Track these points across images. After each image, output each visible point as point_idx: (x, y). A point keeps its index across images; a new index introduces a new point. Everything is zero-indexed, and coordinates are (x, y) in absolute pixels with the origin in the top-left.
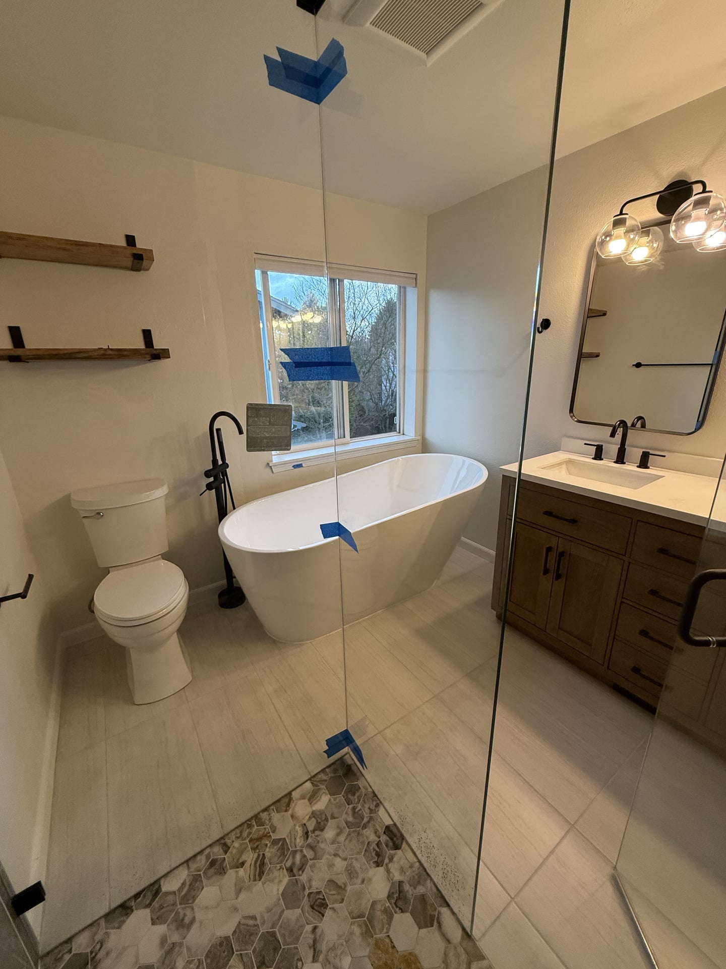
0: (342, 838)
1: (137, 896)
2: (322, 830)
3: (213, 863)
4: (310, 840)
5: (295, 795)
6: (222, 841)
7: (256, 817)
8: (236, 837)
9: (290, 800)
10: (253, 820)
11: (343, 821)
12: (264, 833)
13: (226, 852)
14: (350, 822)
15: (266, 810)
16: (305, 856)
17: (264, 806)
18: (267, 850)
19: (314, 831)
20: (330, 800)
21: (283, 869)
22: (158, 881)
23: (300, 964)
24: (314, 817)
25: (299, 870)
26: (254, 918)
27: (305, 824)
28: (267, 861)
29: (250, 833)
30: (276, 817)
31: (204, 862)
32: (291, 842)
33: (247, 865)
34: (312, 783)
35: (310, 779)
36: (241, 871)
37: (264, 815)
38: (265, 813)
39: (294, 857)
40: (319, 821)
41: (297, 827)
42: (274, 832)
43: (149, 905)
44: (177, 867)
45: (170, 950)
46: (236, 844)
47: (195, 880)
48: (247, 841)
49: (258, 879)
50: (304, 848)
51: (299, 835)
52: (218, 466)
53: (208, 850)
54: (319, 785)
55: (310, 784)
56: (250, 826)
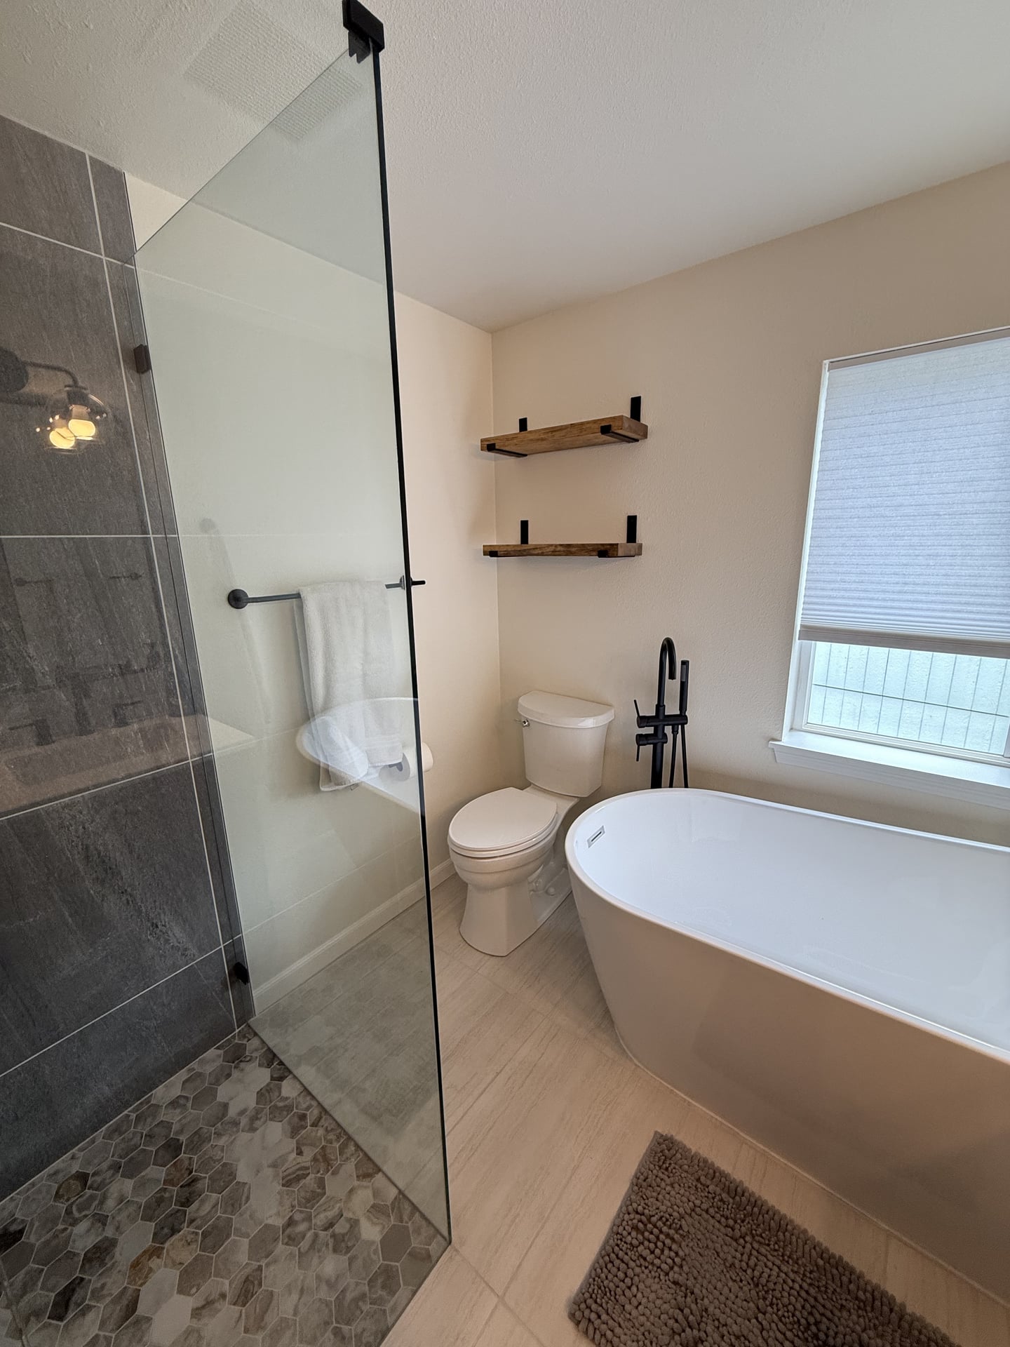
0: (323, 1293)
1: (281, 1063)
2: (335, 1251)
3: (303, 1117)
4: (322, 1234)
5: (379, 1180)
6: (323, 1113)
7: (350, 1138)
8: (327, 1127)
9: (370, 1176)
10: (345, 1137)
11: (346, 1284)
12: (332, 1160)
13: (312, 1126)
14: (344, 1298)
15: (358, 1146)
16: (303, 1237)
17: (361, 1143)
18: (313, 1175)
19: (334, 1236)
20: (374, 1242)
21: (292, 1211)
22: (290, 1072)
23: (194, 1290)
24: (351, 1226)
25: (289, 1237)
26: (248, 1198)
27: (342, 1215)
28: (303, 1182)
29: (331, 1142)
30: (350, 1167)
31: (304, 1106)
32: (321, 1205)
33: (300, 1159)
34: (396, 1198)
35: (400, 1192)
36: (294, 1155)
38: (353, 1148)
39: (303, 1220)
40: (346, 1238)
41: (338, 1206)
42: (333, 1174)
43: (272, 1078)
44: (301, 1083)
45: (236, 1124)
46: (321, 1132)
47: (289, 1108)
48: (323, 1144)
49: (284, 1182)
50: (313, 1231)
51: (330, 1214)
52: (667, 713)
53: (314, 1103)
54: (394, 1214)
55: (393, 1198)
56: (338, 1137)
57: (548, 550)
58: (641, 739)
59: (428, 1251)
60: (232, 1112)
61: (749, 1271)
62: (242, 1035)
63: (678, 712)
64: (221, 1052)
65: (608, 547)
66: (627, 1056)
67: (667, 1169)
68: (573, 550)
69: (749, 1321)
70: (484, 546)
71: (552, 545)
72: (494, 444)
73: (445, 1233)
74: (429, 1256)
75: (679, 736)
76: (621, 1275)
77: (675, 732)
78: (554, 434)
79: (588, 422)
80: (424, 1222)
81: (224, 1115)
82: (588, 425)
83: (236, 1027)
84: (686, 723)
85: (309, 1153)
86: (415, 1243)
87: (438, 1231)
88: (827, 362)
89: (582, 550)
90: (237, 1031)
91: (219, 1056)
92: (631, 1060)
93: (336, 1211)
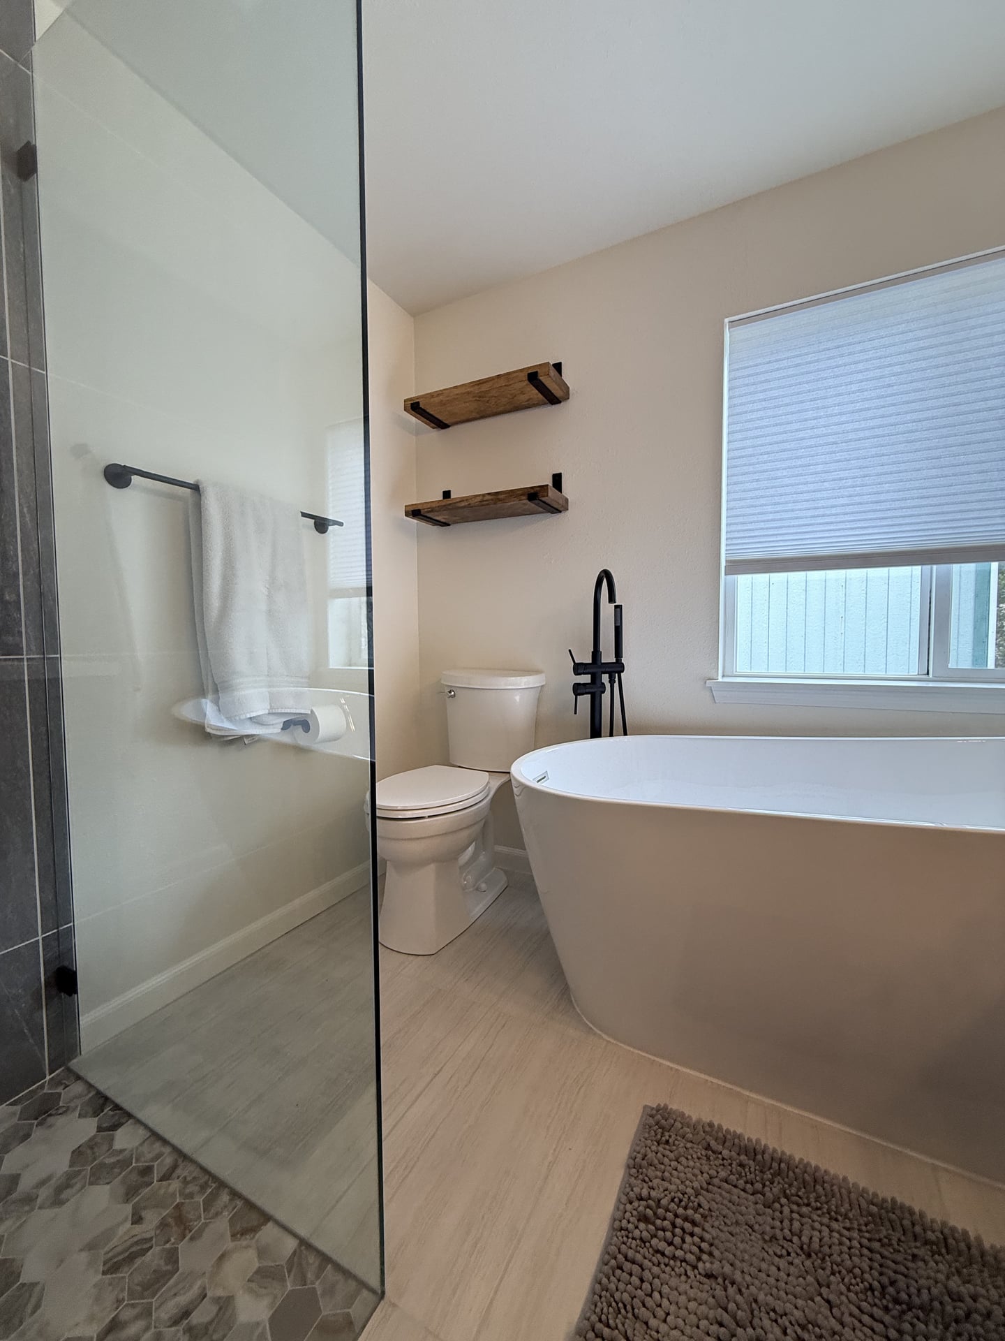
1: (117, 1107)
3: (147, 1171)
4: (169, 1332)
5: (269, 1232)
6: (180, 1161)
7: (222, 1185)
8: (185, 1178)
9: (254, 1230)
10: (214, 1185)
12: (191, 1221)
13: (161, 1179)
15: (235, 1194)
17: (240, 1187)
18: (158, 1248)
19: (189, 1330)
20: (258, 1324)
21: (117, 1308)
22: (130, 1116)
24: (220, 1309)
26: (37, 1306)
27: (205, 1296)
28: (138, 1262)
29: (191, 1196)
30: (222, 1225)
31: (150, 1156)
32: (170, 1289)
33: (138, 1229)
34: (295, 1252)
35: (304, 1243)
36: (128, 1225)
37: (225, 1197)
39: (137, 1318)
40: (211, 1329)
41: (199, 1283)
42: (192, 1239)
43: (100, 1129)
44: (146, 1127)
45: (29, 1200)
46: (175, 1185)
47: (125, 1164)
48: (178, 1201)
49: (106, 1268)
50: (153, 1330)
51: (183, 1299)
52: (603, 661)
53: (167, 1150)
54: (292, 1274)
55: (292, 1251)
56: (203, 1188)
57: (476, 501)
58: (578, 689)
59: (348, 1315)
60: (25, 1184)
61: (795, 1239)
62: (55, 1082)
63: (614, 660)
64: (18, 1108)
65: (538, 489)
66: (595, 1034)
67: (667, 1142)
68: (501, 497)
69: (813, 1300)
70: (406, 506)
71: (479, 495)
72: (418, 403)
73: (374, 1282)
74: (351, 1323)
75: (616, 685)
76: (635, 1280)
77: (612, 682)
78: (480, 386)
79: (514, 372)
80: (339, 1277)
81: (9, 1192)
82: (514, 375)
83: (47, 1072)
84: (623, 671)
85: (152, 1219)
86: (328, 1309)
87: (363, 1285)
88: (727, 320)
89: (511, 496)
90: (48, 1078)
91: (14, 1114)
92: (600, 1037)
93: (195, 1290)
